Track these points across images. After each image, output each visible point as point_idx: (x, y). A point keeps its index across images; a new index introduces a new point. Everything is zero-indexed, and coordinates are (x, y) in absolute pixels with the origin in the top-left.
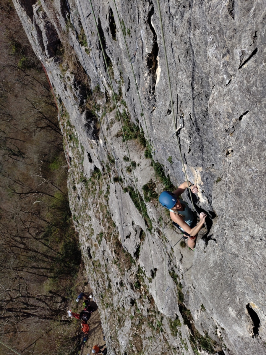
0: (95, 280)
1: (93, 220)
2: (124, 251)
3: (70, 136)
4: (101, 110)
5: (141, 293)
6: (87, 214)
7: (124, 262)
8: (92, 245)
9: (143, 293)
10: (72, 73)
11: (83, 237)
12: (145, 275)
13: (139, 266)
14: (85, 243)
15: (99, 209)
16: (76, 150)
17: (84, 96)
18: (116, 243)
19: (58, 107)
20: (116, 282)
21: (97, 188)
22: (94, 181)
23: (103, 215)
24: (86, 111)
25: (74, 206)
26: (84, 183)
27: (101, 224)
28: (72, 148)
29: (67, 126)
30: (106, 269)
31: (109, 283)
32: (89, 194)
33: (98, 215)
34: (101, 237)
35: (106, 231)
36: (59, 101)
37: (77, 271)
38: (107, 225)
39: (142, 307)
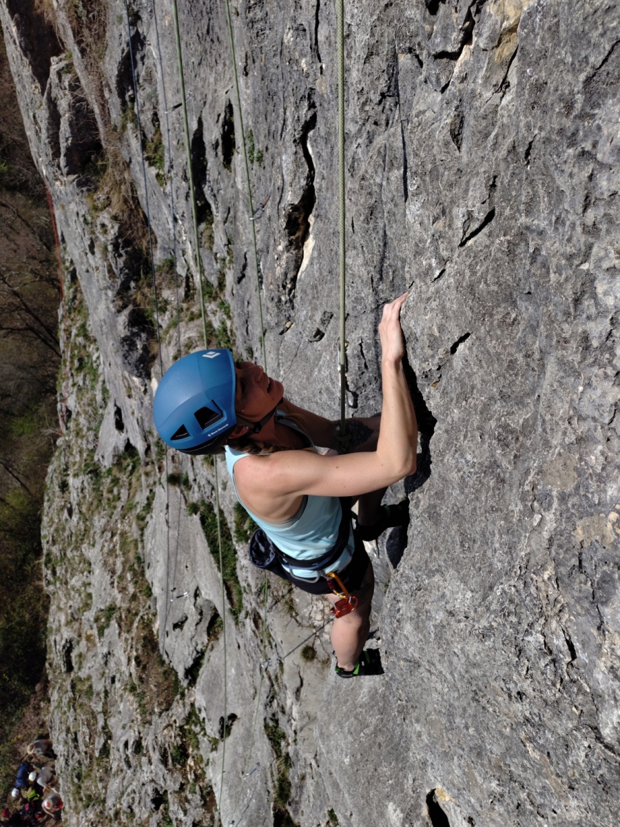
0: (68, 730)
1: (97, 572)
2: (163, 663)
3: (81, 360)
4: (167, 313)
5: (184, 776)
6: (82, 555)
7: (155, 689)
8: (80, 636)
9: (191, 777)
10: (115, 218)
11: (59, 614)
12: (203, 729)
13: (192, 705)
14: (63, 629)
15: (118, 547)
16: (89, 395)
17: (134, 274)
18: (145, 638)
19: (65, 288)
20: (124, 739)
21: (121, 495)
22: (118, 475)
23: (124, 563)
24: (130, 307)
25: (52, 529)
26: (91, 478)
27: (116, 584)
28: (80, 389)
29: (77, 335)
30: (105, 704)
31: (106, 743)
32: (97, 507)
33: (111, 561)
34: (109, 619)
35: (125, 605)
36: (69, 277)
37: (25, 701)
38: (131, 589)
39: (181, 816)
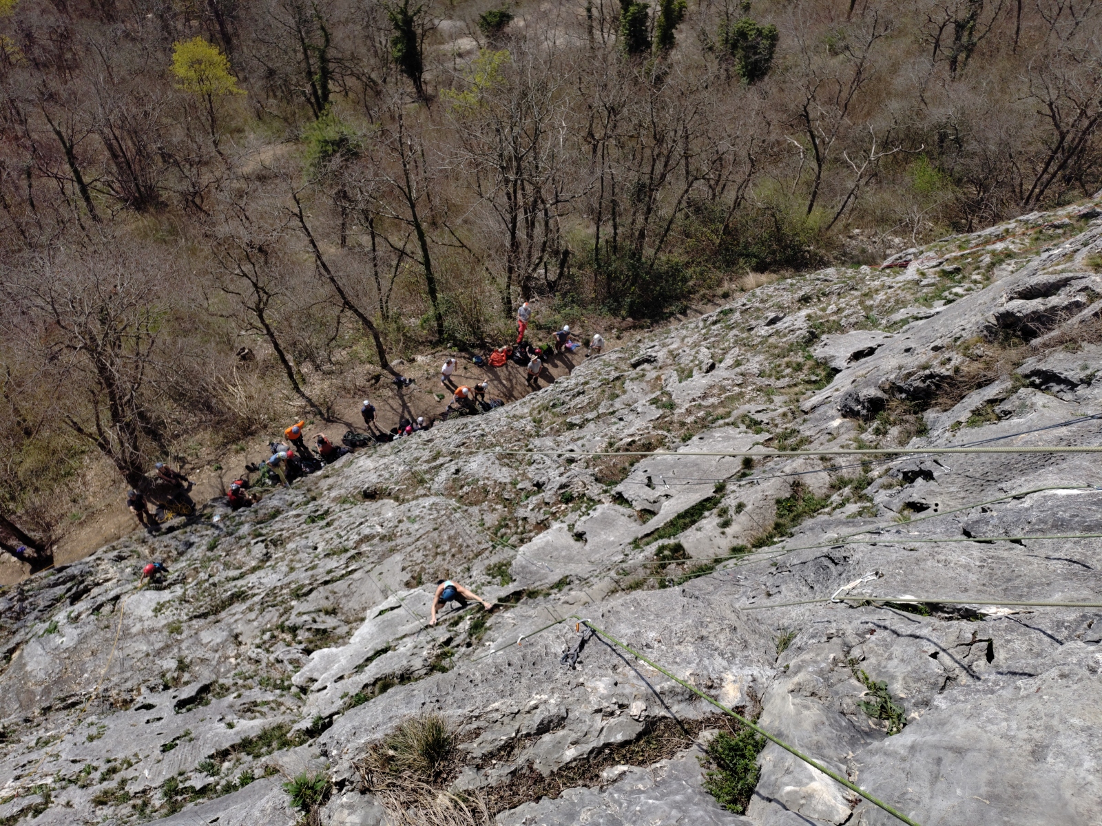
0: (586, 383)
1: (704, 381)
2: (632, 465)
3: (957, 270)
5: (554, 504)
6: (731, 348)
7: (612, 464)
8: (661, 368)
9: (554, 509)
11: (678, 340)
12: (584, 514)
13: (600, 501)
14: (665, 350)
15: (728, 394)
18: (650, 444)
20: (575, 448)
21: (782, 380)
22: (805, 368)
23: (713, 405)
25: (758, 304)
26: (804, 337)
27: (693, 403)
30: (605, 414)
31: (575, 425)
32: (773, 355)
33: (715, 391)
34: (664, 406)
35: (676, 418)
38: (690, 420)
39: (531, 507)
